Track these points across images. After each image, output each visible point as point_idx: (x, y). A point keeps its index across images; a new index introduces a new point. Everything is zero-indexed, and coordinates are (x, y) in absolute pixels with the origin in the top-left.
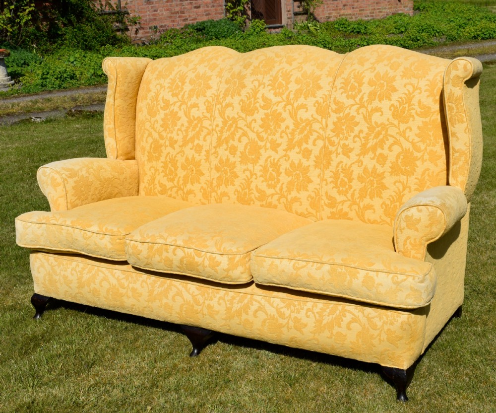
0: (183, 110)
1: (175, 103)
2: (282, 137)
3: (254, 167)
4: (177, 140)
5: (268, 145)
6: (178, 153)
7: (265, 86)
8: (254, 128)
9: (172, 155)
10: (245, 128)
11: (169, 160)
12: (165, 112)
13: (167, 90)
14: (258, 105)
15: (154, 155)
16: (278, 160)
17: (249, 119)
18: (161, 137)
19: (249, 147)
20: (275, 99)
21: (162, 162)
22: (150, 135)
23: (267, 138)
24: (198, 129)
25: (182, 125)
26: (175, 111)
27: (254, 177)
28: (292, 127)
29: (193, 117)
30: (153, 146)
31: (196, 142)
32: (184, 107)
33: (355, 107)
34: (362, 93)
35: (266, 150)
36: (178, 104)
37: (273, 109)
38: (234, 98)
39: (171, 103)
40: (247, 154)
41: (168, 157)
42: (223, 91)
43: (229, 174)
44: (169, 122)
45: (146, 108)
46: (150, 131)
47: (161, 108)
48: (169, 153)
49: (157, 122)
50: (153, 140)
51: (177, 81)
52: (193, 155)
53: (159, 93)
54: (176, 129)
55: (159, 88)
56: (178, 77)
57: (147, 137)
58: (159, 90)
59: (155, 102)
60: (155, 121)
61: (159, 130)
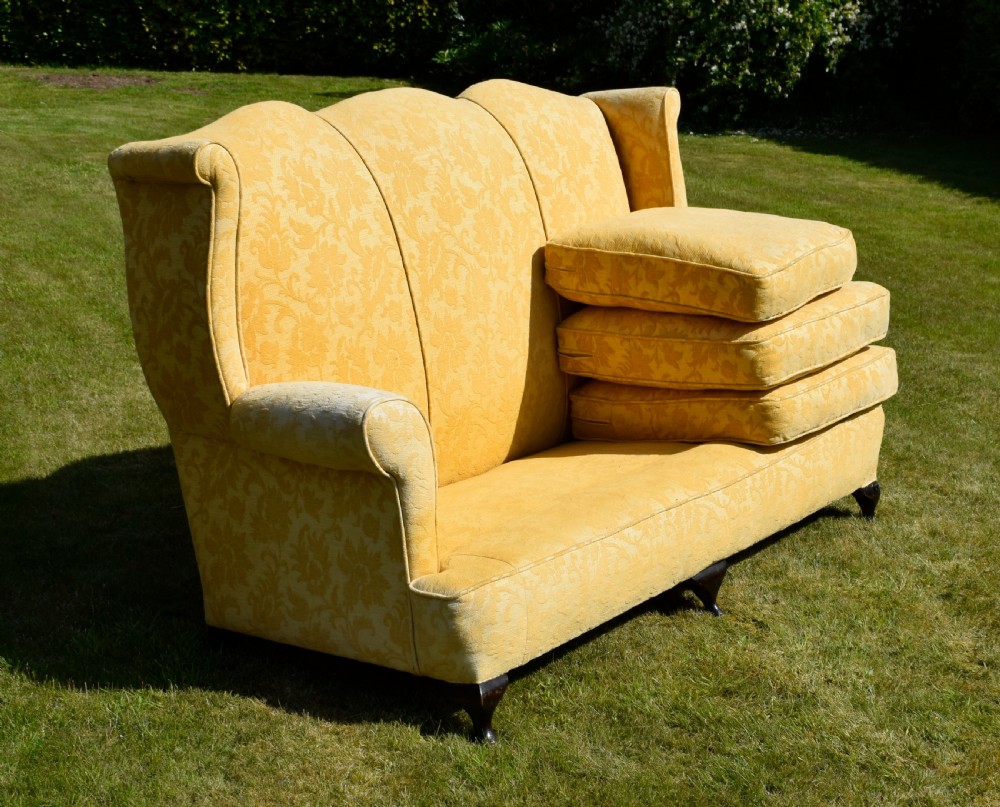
0: (344, 239)
1: (323, 226)
2: (505, 252)
3: (486, 316)
4: (354, 305)
5: (495, 271)
6: (361, 334)
7: (452, 167)
8: (469, 244)
9: (351, 340)
10: (457, 249)
11: (346, 354)
12: (310, 251)
13: (292, 204)
14: (459, 202)
15: (308, 353)
16: (512, 294)
17: (457, 230)
18: (315, 309)
19: (472, 284)
20: (476, 187)
21: (332, 363)
22: (285, 311)
23: (490, 258)
24: (382, 272)
25: (354, 271)
26: (329, 244)
27: (490, 335)
28: (511, 232)
29: (368, 248)
30: (300, 335)
31: (388, 298)
32: (341, 232)
34: (560, 157)
35: (493, 280)
36: (330, 228)
37: (481, 205)
38: (419, 196)
39: (315, 229)
40: (473, 296)
41: (343, 347)
42: (390, 186)
43: (455, 344)
44: (327, 272)
45: (254, 254)
46: (285, 303)
47: (296, 244)
48: (344, 338)
49: (298, 278)
50: (298, 321)
51: (299, 179)
52: (390, 328)
53: (275, 213)
54: (345, 284)
55: (268, 204)
56: (292, 172)
57: (278, 319)
58: (270, 206)
59: (275, 236)
60: (291, 278)
61: (308, 294)
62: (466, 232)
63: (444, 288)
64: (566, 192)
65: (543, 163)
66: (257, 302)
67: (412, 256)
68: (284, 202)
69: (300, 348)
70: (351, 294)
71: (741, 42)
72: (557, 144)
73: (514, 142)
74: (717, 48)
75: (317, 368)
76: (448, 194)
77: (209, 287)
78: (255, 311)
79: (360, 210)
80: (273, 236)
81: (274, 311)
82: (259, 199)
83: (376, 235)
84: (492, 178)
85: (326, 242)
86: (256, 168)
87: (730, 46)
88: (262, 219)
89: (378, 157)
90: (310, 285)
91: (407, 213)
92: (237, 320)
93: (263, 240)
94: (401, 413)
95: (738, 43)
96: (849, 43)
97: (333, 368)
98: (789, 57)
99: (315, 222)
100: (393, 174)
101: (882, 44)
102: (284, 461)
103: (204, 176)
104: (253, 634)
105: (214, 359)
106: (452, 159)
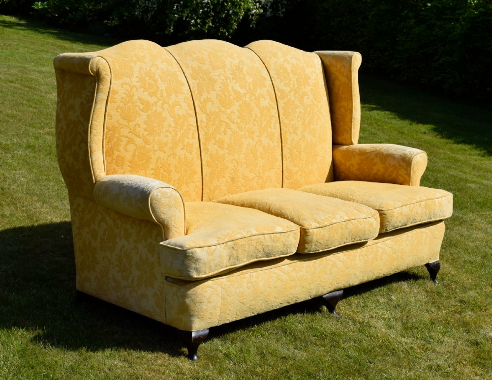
0: (166, 110)
1: (156, 103)
2: (254, 125)
3: (239, 155)
4: (167, 142)
5: (247, 133)
6: (169, 156)
7: (231, 80)
8: (234, 119)
9: (163, 159)
10: (227, 121)
11: (160, 165)
12: (147, 113)
13: (142, 90)
14: (232, 97)
15: (140, 163)
16: (255, 146)
17: (229, 111)
18: (146, 142)
19: (233, 138)
20: (243, 91)
21: (152, 169)
22: (130, 141)
23: (245, 127)
24: (185, 128)
25: (170, 125)
26: (158, 111)
27: (240, 165)
28: (259, 115)
29: (179, 116)
30: (137, 154)
31: (186, 140)
32: (165, 106)
33: (292, 93)
34: (292, 81)
35: (246, 138)
36: (160, 103)
37: (244, 100)
38: (210, 93)
39: (151, 103)
40: (233, 144)
41: (159, 162)
42: (195, 86)
43: (220, 167)
44: (155, 125)
45: (118, 112)
46: (131, 138)
47: (140, 110)
48: (160, 157)
49: (139, 126)
50: (137, 147)
51: (147, 78)
52: (185, 155)
53: (131, 94)
54: (164, 131)
55: (128, 88)
56: (144, 74)
57: (127, 144)
58: (130, 90)
59: (130, 104)
60: (135, 125)
61: (143, 134)
62: (234, 113)
63: (217, 139)
64: (293, 98)
65: (282, 84)
66: (116, 135)
67: (202, 122)
68: (137, 88)
69: (136, 160)
70: (166, 136)
71: (207, 9)
72: (291, 75)
73: (268, 71)
74: (195, 11)
75: (144, 170)
76: (226, 93)
77: (90, 125)
78: (115, 140)
79: (177, 97)
80: (129, 104)
81: (125, 140)
82: (124, 86)
83: (185, 109)
84: (252, 88)
85: (156, 110)
86: (126, 71)
87: (201, 11)
88: (125, 96)
89: (191, 72)
90: (145, 130)
91: (202, 100)
92: (103, 143)
93: (123, 106)
94: (169, 194)
95: (206, 9)
96: (262, 13)
97: (152, 171)
98: (232, 18)
99: (152, 100)
100: (198, 81)
101: (277, 15)
102: (117, 213)
103: (92, 71)
104: (96, 296)
105: (89, 160)
106: (231, 76)
